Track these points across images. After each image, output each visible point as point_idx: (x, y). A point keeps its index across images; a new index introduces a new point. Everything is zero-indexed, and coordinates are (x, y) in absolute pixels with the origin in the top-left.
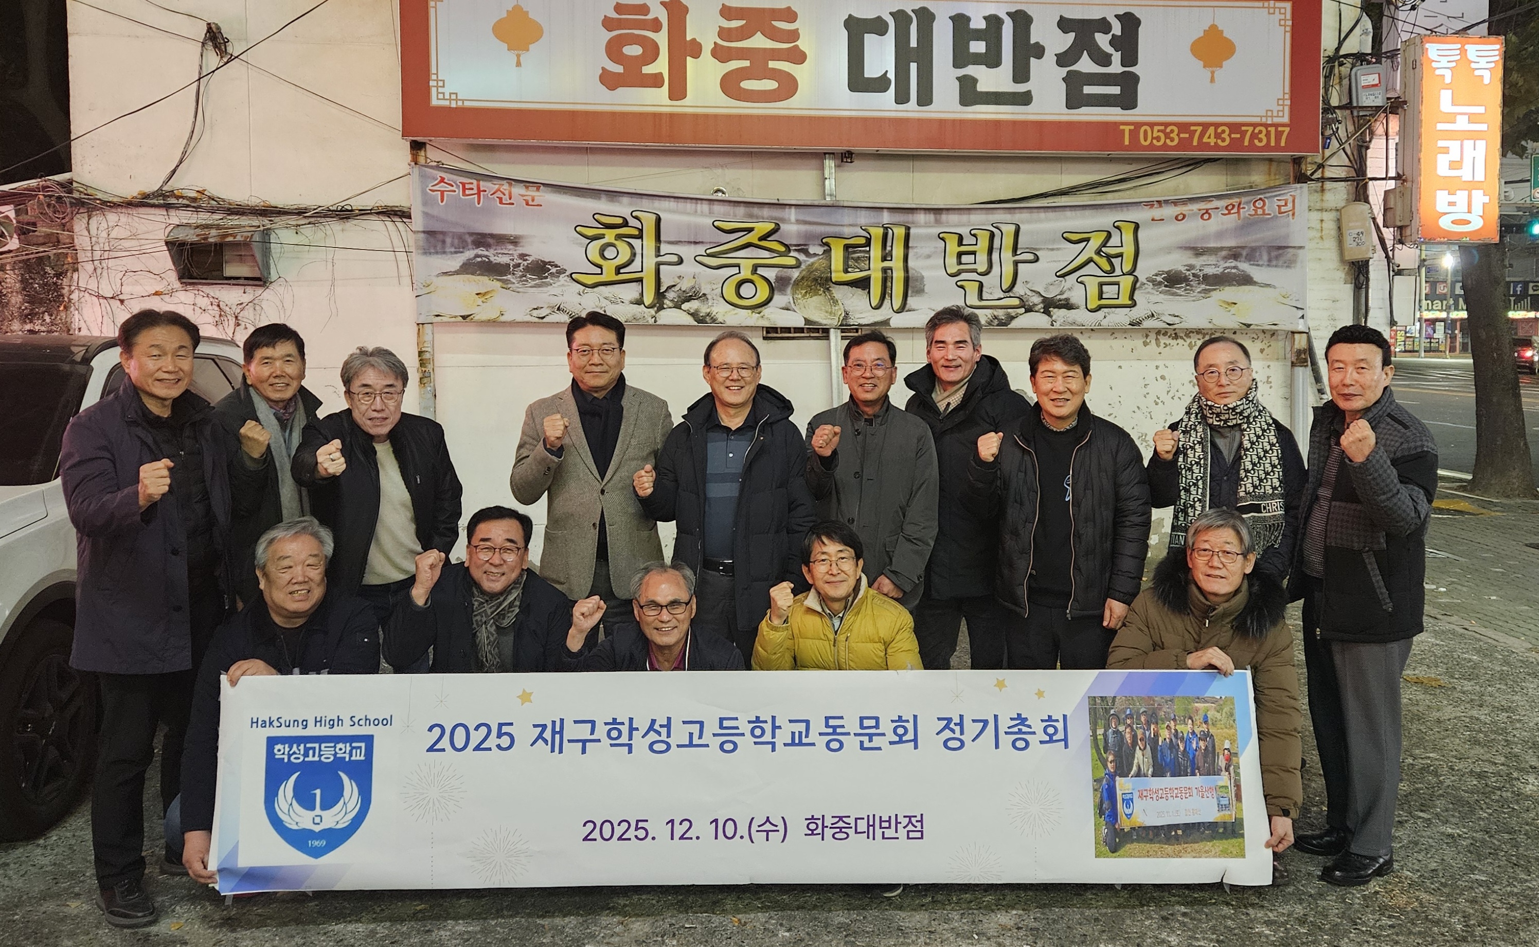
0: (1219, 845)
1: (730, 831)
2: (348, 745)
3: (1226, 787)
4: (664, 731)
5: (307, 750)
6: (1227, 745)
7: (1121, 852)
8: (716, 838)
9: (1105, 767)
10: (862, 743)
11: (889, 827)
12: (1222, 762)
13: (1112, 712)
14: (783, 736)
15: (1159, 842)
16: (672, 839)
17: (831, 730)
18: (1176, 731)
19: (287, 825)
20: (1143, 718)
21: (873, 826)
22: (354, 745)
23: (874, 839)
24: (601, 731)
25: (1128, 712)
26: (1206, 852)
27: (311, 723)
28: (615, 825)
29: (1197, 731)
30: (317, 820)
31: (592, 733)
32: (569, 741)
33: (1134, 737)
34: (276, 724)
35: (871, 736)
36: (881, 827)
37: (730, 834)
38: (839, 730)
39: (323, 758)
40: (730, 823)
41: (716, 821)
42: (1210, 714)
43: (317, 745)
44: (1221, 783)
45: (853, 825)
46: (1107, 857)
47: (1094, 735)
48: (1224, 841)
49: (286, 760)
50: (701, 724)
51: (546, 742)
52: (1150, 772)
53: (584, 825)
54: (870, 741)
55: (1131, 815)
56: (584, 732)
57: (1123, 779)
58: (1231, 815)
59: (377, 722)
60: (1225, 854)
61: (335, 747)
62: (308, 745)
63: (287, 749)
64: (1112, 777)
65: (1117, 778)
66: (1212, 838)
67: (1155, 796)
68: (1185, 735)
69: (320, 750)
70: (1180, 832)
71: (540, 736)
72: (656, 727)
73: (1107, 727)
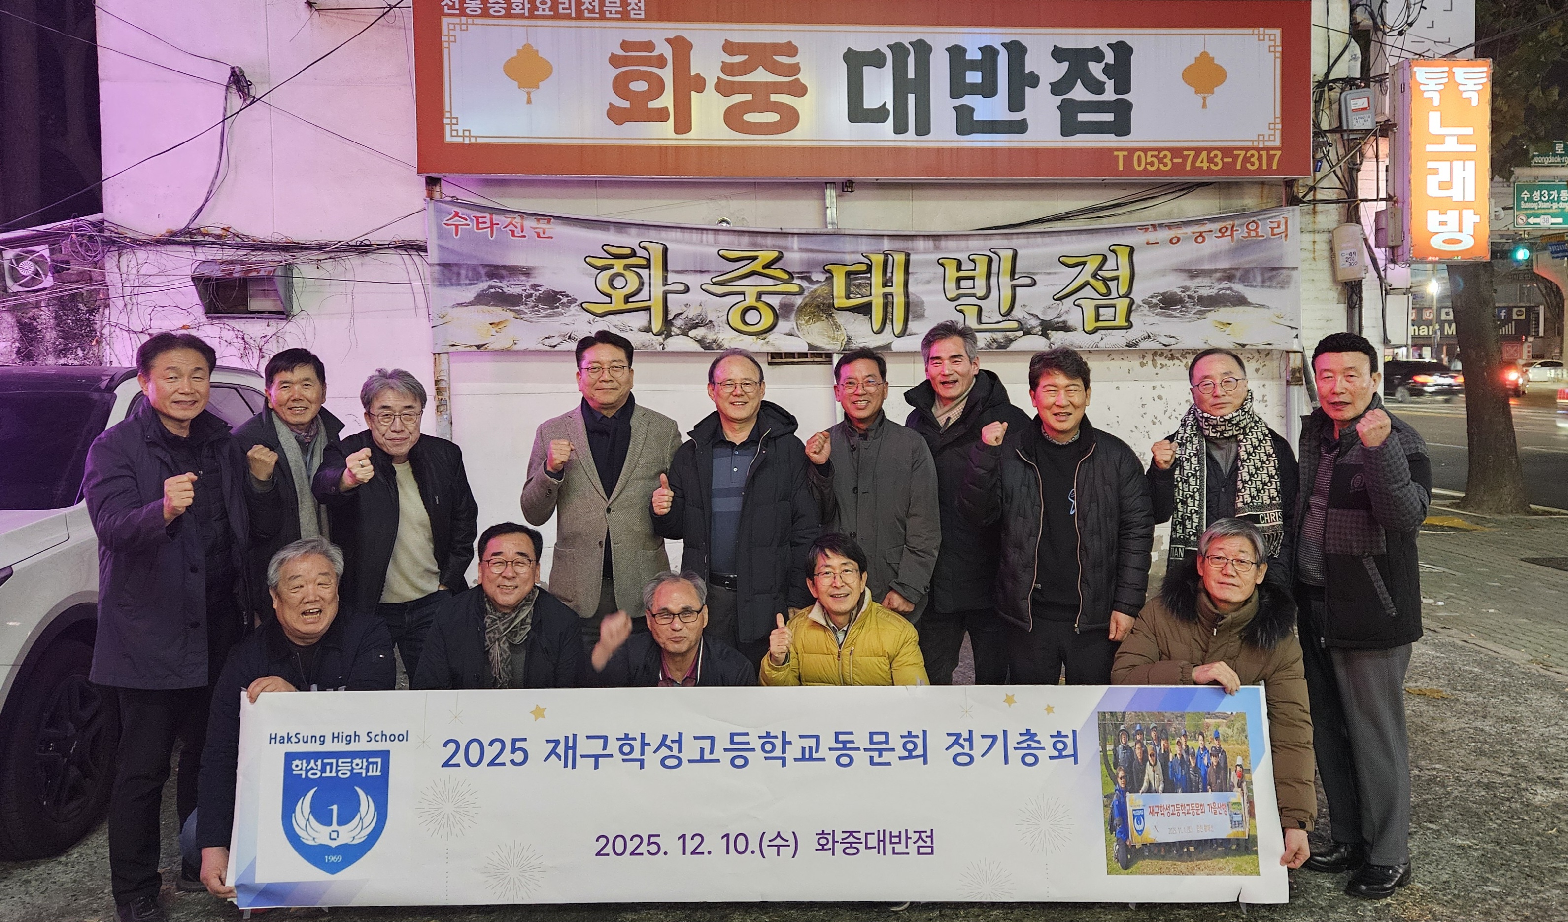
0: (1233, 862)
1: (741, 847)
2: (365, 760)
3: (1239, 804)
4: (675, 746)
5: (324, 766)
6: (1239, 761)
7: (1133, 869)
8: (728, 853)
9: (1116, 783)
10: (871, 758)
11: (900, 843)
12: (1234, 779)
13: (1122, 727)
14: (794, 751)
15: (1172, 859)
16: (684, 853)
17: (841, 746)
18: (1187, 746)
19: (304, 841)
20: (1153, 734)
21: (884, 841)
22: (370, 760)
23: (884, 854)
24: (613, 746)
25: (1138, 728)
26: (1220, 869)
27: (329, 738)
28: (628, 840)
29: (1208, 747)
30: (334, 835)
31: (604, 748)
32: (582, 756)
33: (1145, 753)
34: (294, 739)
35: (880, 751)
36: (891, 843)
37: (741, 849)
38: (849, 745)
39: (339, 774)
40: (741, 838)
41: (727, 835)
42: (1221, 730)
43: (334, 761)
44: (1234, 800)
45: (863, 840)
46: (1120, 874)
47: (1104, 751)
48: (1238, 858)
49: (303, 776)
50: (712, 739)
51: (559, 757)
52: (1161, 788)
53: (597, 840)
54: (880, 756)
55: (1142, 831)
56: (596, 747)
57: (1134, 795)
58: (1244, 832)
59: (393, 738)
60: (1239, 871)
61: (352, 762)
62: (325, 761)
63: (305, 765)
64: (1122, 793)
65: (1128, 794)
66: (1225, 854)
67: (1166, 812)
68: (1196, 751)
69: (337, 765)
70: (1192, 849)
71: (553, 752)
72: (668, 742)
73: (1117, 743)
